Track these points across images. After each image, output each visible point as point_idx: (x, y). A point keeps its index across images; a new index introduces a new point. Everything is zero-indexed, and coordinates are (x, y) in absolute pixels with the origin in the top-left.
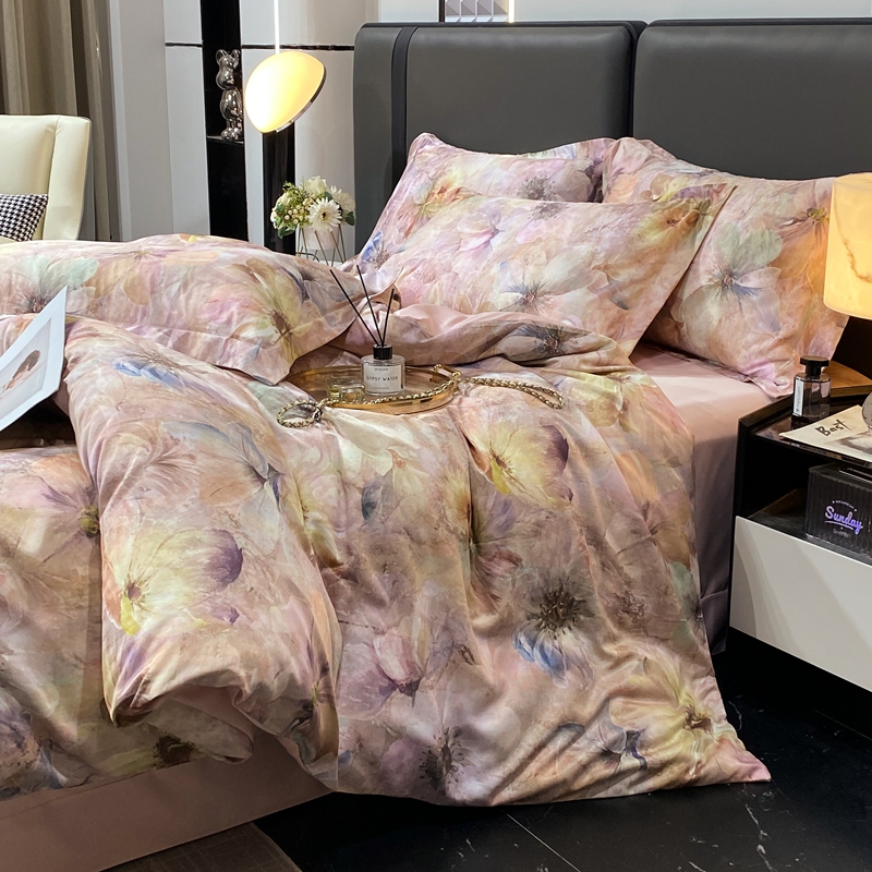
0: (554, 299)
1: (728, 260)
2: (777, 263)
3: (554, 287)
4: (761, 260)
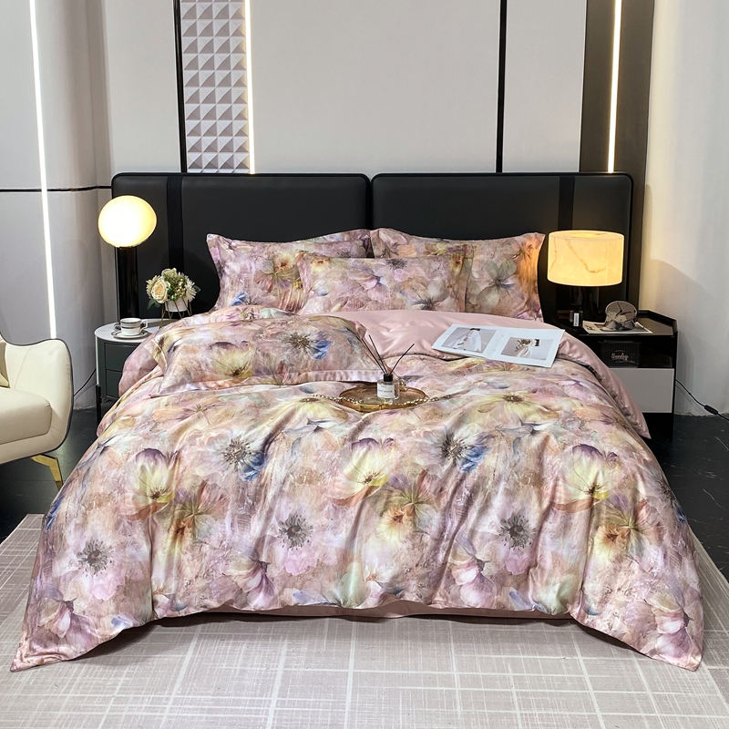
0: (441, 303)
1: (496, 275)
2: (516, 273)
3: (438, 298)
4: (510, 273)
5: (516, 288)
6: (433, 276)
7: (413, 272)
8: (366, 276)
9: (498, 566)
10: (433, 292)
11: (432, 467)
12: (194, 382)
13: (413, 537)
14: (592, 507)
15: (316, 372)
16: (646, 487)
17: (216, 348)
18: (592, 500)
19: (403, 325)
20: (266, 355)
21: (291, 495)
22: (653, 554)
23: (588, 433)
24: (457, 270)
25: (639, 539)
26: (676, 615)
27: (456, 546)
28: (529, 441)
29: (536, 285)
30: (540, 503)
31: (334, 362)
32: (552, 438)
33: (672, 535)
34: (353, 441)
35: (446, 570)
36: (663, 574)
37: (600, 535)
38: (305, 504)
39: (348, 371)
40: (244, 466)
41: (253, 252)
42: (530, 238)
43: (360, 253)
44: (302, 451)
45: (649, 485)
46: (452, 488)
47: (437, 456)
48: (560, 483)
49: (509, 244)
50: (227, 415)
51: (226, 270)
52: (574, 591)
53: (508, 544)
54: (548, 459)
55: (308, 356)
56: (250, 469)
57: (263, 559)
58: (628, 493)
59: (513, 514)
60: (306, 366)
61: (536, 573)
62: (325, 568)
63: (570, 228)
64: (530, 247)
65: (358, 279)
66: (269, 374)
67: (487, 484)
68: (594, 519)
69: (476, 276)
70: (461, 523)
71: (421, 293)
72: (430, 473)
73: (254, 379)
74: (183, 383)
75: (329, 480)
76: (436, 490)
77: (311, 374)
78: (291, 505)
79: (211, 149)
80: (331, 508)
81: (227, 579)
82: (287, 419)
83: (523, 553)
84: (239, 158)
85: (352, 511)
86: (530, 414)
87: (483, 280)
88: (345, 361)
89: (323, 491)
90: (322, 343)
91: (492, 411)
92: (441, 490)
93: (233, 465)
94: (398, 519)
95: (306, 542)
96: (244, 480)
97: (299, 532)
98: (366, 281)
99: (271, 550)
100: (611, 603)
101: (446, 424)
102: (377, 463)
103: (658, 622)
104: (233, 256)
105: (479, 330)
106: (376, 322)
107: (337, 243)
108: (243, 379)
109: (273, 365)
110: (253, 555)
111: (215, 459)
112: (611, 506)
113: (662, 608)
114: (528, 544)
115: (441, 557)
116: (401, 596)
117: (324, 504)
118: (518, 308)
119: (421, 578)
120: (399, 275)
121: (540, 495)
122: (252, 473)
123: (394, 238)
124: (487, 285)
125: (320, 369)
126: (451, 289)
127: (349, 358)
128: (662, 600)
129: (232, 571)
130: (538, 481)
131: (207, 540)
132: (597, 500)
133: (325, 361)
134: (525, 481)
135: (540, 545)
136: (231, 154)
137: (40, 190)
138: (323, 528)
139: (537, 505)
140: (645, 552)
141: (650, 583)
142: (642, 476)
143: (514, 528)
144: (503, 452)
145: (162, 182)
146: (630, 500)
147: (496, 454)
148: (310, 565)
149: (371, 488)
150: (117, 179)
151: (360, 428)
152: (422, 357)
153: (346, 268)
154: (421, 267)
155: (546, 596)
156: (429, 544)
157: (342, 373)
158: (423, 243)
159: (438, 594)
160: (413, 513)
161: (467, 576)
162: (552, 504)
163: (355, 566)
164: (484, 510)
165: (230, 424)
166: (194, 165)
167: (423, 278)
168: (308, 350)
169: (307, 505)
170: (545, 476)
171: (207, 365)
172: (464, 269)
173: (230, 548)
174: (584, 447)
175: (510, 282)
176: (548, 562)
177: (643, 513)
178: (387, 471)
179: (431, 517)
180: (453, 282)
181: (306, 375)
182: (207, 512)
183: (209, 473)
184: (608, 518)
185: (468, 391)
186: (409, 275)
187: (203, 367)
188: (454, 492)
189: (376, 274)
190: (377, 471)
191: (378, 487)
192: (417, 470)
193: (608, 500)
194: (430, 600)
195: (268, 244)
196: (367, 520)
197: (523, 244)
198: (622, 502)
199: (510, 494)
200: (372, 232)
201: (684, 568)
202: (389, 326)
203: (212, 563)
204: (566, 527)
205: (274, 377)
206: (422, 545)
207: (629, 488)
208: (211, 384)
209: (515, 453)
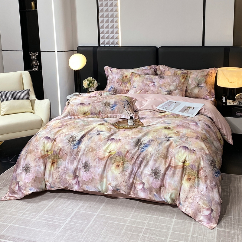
5: (205, 88)
6: (173, 82)
7: (166, 81)
8: (150, 82)
9: (149, 185)
10: (172, 88)
11: (131, 150)
12: (71, 116)
13: (122, 172)
14: (184, 168)
15: (111, 115)
16: (203, 162)
17: (79, 105)
18: (184, 166)
19: (152, 99)
20: (95, 108)
21: (86, 155)
22: (202, 187)
23: (187, 142)
24: (183, 80)
25: (198, 181)
26: (208, 209)
27: (137, 177)
28: (165, 143)
29: (214, 86)
30: (165, 164)
31: (117, 112)
32: (174, 142)
33: (211, 181)
34: (109, 139)
35: (134, 184)
36: (205, 194)
37: (185, 178)
38: (90, 159)
39: (122, 115)
40: (73, 144)
41: (117, 72)
42: (212, 70)
43: (152, 73)
44: (91, 141)
45: (205, 162)
46: (136, 157)
47: (133, 146)
48: (173, 158)
49: (204, 72)
50: (74, 127)
51: (109, 78)
52: (176, 196)
53: (153, 178)
54: (171, 150)
55: (109, 109)
56: (75, 145)
57: (77, 174)
58: (196, 164)
59: (156, 168)
60: (108, 112)
61: (163, 189)
62: (95, 180)
63: (228, 66)
64: (212, 73)
65: (147, 82)
66: (95, 114)
67: (148, 157)
68: (184, 172)
69: (190, 82)
70: (138, 169)
71: (167, 88)
72: (130, 151)
73: (90, 116)
74: (67, 116)
75: (98, 151)
76: (131, 157)
77: (109, 115)
78: (86, 158)
79: (107, 38)
80: (98, 160)
81: (66, 180)
82: (91, 130)
83: (158, 181)
84: (116, 41)
85: (104, 162)
86: (170, 133)
87: (193, 84)
88: (121, 111)
89: (96, 155)
90: (114, 105)
91: (157, 132)
92: (133, 157)
93: (70, 144)
94: (118, 166)
95: (89, 171)
96: (73, 149)
97: (87, 167)
98: (150, 83)
99: (79, 172)
100: (187, 202)
101: (140, 135)
102: (113, 147)
103: (201, 211)
104: (111, 73)
105: (176, 102)
106: (143, 98)
107: (145, 70)
108: (87, 116)
109: (97, 111)
110: (74, 173)
111: (65, 142)
112: (190, 168)
113: (203, 206)
114: (160, 178)
115: (131, 180)
116: (120, 191)
117: (96, 159)
118: (205, 94)
119: (125, 186)
120: (161, 82)
121: (166, 162)
122: (75, 147)
123: (164, 69)
124: (194, 86)
125: (112, 114)
126: (179, 87)
127: (122, 110)
128: (204, 203)
129: (67, 177)
130: (166, 157)
131: (60, 167)
132: (186, 166)
133: (114, 111)
134: (161, 157)
135: (165, 179)
136: (113, 40)
137: (55, 51)
138: (95, 167)
139: (164, 165)
140: (200, 185)
141: (200, 197)
142: (203, 159)
143: (156, 173)
144: (155, 147)
145: (91, 49)
146: (197, 166)
147: (153, 147)
148: (90, 178)
149: (110, 155)
150: (79, 48)
151: (112, 135)
152: (152, 111)
153: (144, 78)
154: (169, 79)
155: (167, 197)
156: (127, 175)
157: (119, 115)
158: (174, 71)
159: (132, 192)
160: (123, 164)
161: (139, 187)
162: (169, 165)
163: (105, 180)
164: (146, 165)
165: (73, 130)
166: (102, 43)
167: (169, 83)
168: (109, 107)
169: (90, 158)
170: (168, 156)
171: (75, 111)
172: (186, 80)
173: (67, 170)
174: (184, 147)
175: (202, 85)
176: (167, 186)
177: (201, 172)
178: (116, 150)
179: (129, 166)
180: (180, 85)
181: (107, 115)
182: (61, 158)
183: (63, 146)
184: (188, 172)
185: (156, 124)
186: (165, 82)
187: (74, 111)
188: (137, 158)
189: (154, 81)
190: (113, 149)
191: (112, 155)
192: (125, 150)
193: (189, 166)
194: (129, 193)
195: (122, 70)
196: (109, 165)
197: (209, 72)
198: (194, 167)
199: (155, 161)
200: (157, 66)
201: (214, 193)
202: (147, 99)
203: (61, 174)
204: (174, 174)
205: (97, 116)
206: (125, 175)
207: (197, 162)
208: (76, 117)
209: (159, 147)
